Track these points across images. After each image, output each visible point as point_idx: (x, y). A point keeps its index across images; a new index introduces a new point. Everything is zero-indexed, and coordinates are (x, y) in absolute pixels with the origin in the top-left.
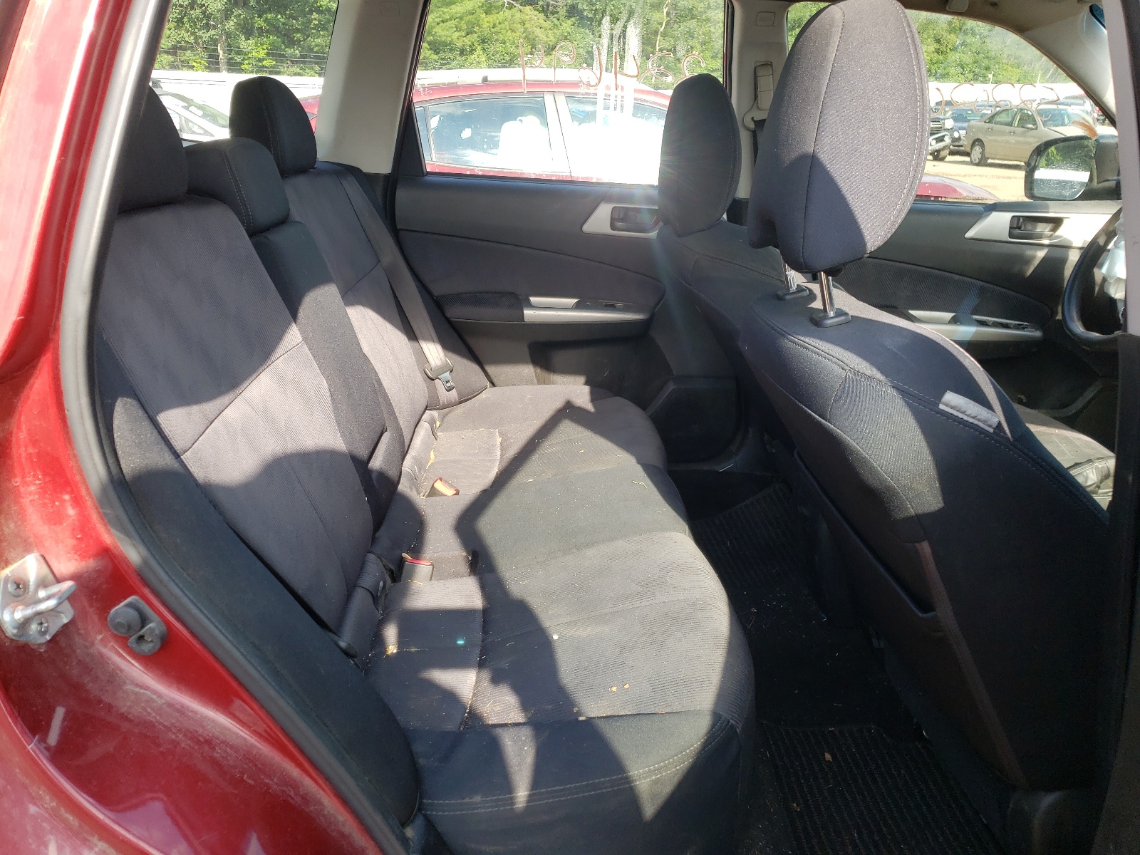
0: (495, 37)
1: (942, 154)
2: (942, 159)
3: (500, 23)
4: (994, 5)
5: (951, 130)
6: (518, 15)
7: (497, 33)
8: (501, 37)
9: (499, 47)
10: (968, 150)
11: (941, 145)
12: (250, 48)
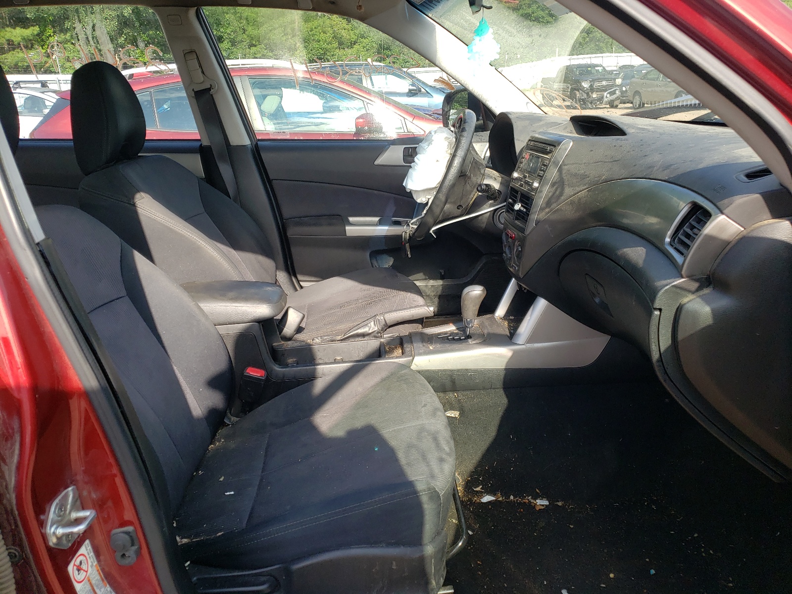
0: (312, 38)
1: (616, 103)
2: (616, 107)
3: (315, 28)
4: (333, 3)
5: (621, 86)
6: (328, 22)
7: (313, 35)
8: (316, 38)
9: (316, 45)
10: (631, 99)
11: (614, 96)
12: (137, 55)
